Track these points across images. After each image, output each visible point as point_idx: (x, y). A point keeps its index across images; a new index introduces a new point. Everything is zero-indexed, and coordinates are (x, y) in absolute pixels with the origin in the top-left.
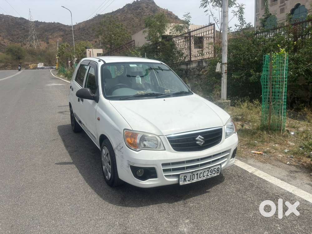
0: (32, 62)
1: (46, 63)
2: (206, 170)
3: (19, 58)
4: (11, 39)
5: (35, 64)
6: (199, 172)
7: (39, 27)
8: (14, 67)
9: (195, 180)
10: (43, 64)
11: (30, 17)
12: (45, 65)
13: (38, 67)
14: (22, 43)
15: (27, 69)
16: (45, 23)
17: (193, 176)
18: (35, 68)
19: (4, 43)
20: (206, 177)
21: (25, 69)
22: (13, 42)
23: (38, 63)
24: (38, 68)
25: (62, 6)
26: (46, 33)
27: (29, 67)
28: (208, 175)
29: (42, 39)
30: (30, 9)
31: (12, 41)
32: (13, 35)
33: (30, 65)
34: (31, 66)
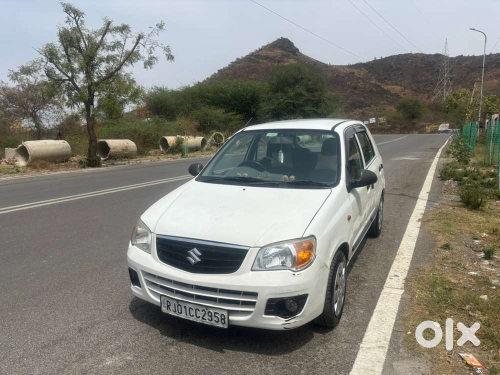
0: (431, 121)
1: (453, 124)
2: (201, 309)
3: (413, 117)
4: (415, 88)
5: (435, 125)
6: (188, 306)
7: (463, 65)
8: (404, 130)
9: (183, 316)
10: (448, 125)
11: (446, 52)
12: (451, 127)
13: (439, 129)
14: (431, 93)
15: (421, 132)
16: (473, 57)
17: (179, 307)
18: (435, 131)
19: (405, 94)
20: (201, 319)
21: (418, 134)
22: (417, 92)
23: (441, 124)
24: (439, 132)
25: (470, 29)
26: (473, 73)
27: (426, 131)
28: (205, 319)
29: (463, 85)
30: (446, 39)
31: (415, 91)
32: (419, 82)
33: (427, 127)
34: (428, 129)
